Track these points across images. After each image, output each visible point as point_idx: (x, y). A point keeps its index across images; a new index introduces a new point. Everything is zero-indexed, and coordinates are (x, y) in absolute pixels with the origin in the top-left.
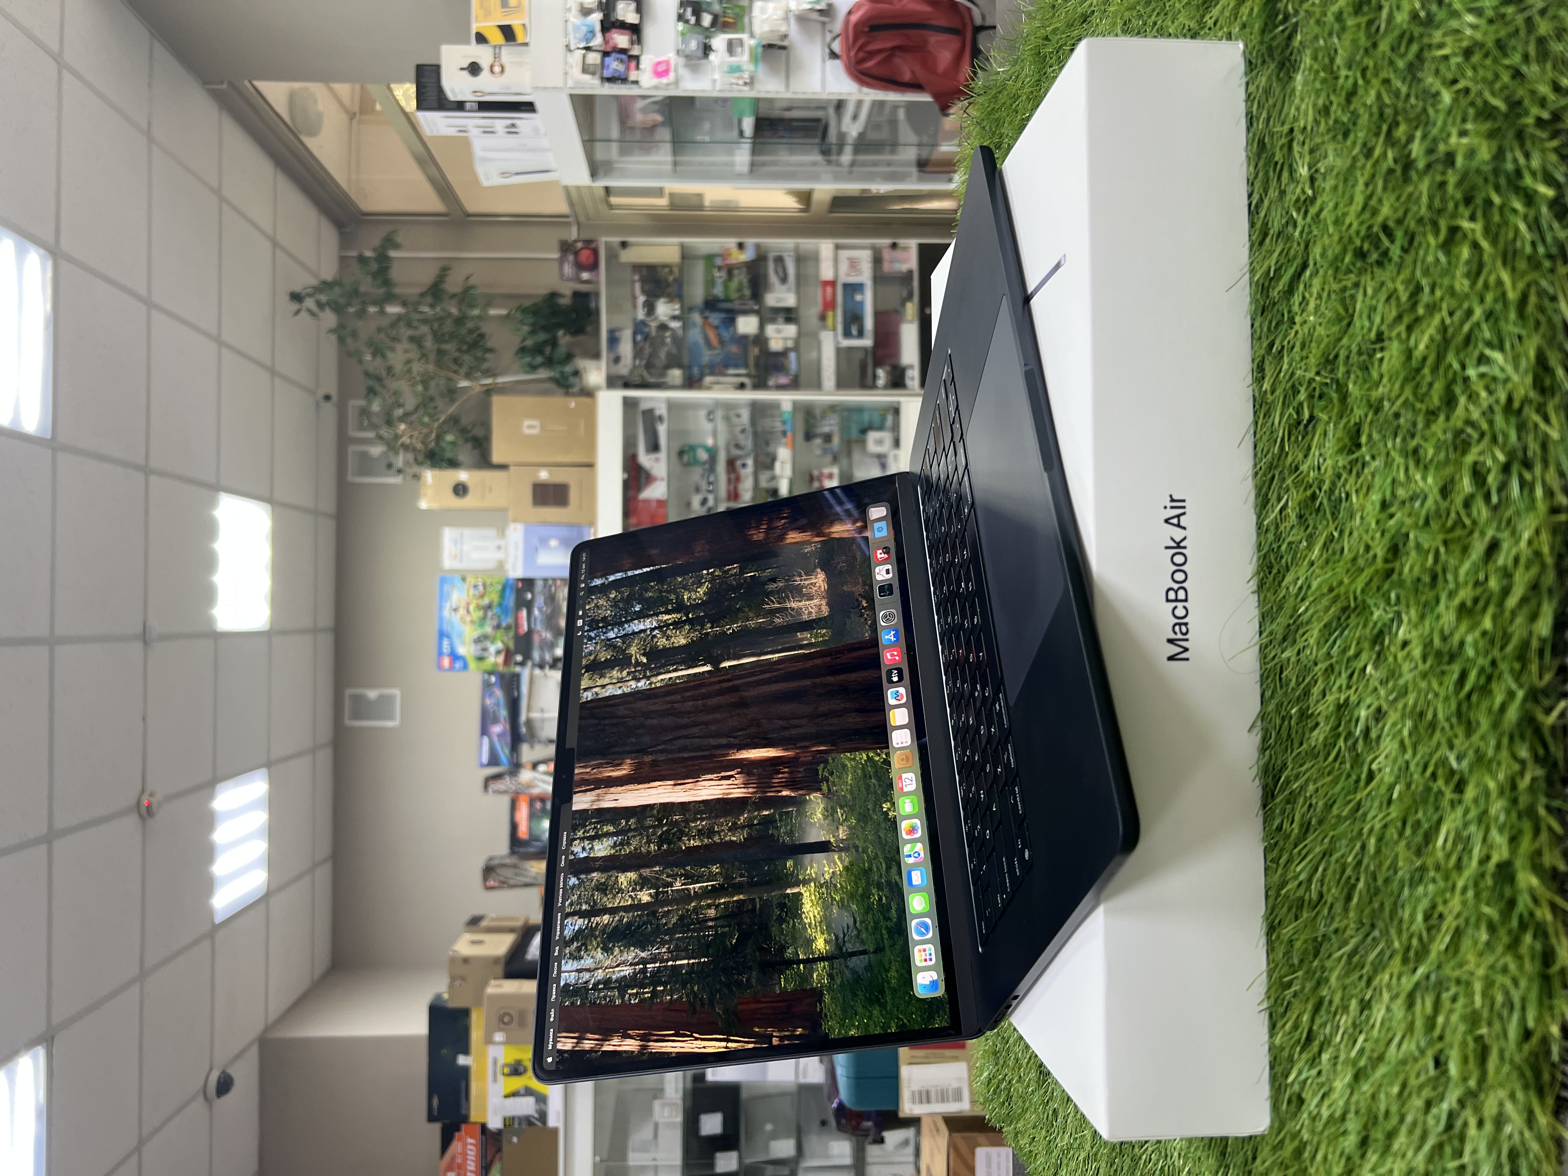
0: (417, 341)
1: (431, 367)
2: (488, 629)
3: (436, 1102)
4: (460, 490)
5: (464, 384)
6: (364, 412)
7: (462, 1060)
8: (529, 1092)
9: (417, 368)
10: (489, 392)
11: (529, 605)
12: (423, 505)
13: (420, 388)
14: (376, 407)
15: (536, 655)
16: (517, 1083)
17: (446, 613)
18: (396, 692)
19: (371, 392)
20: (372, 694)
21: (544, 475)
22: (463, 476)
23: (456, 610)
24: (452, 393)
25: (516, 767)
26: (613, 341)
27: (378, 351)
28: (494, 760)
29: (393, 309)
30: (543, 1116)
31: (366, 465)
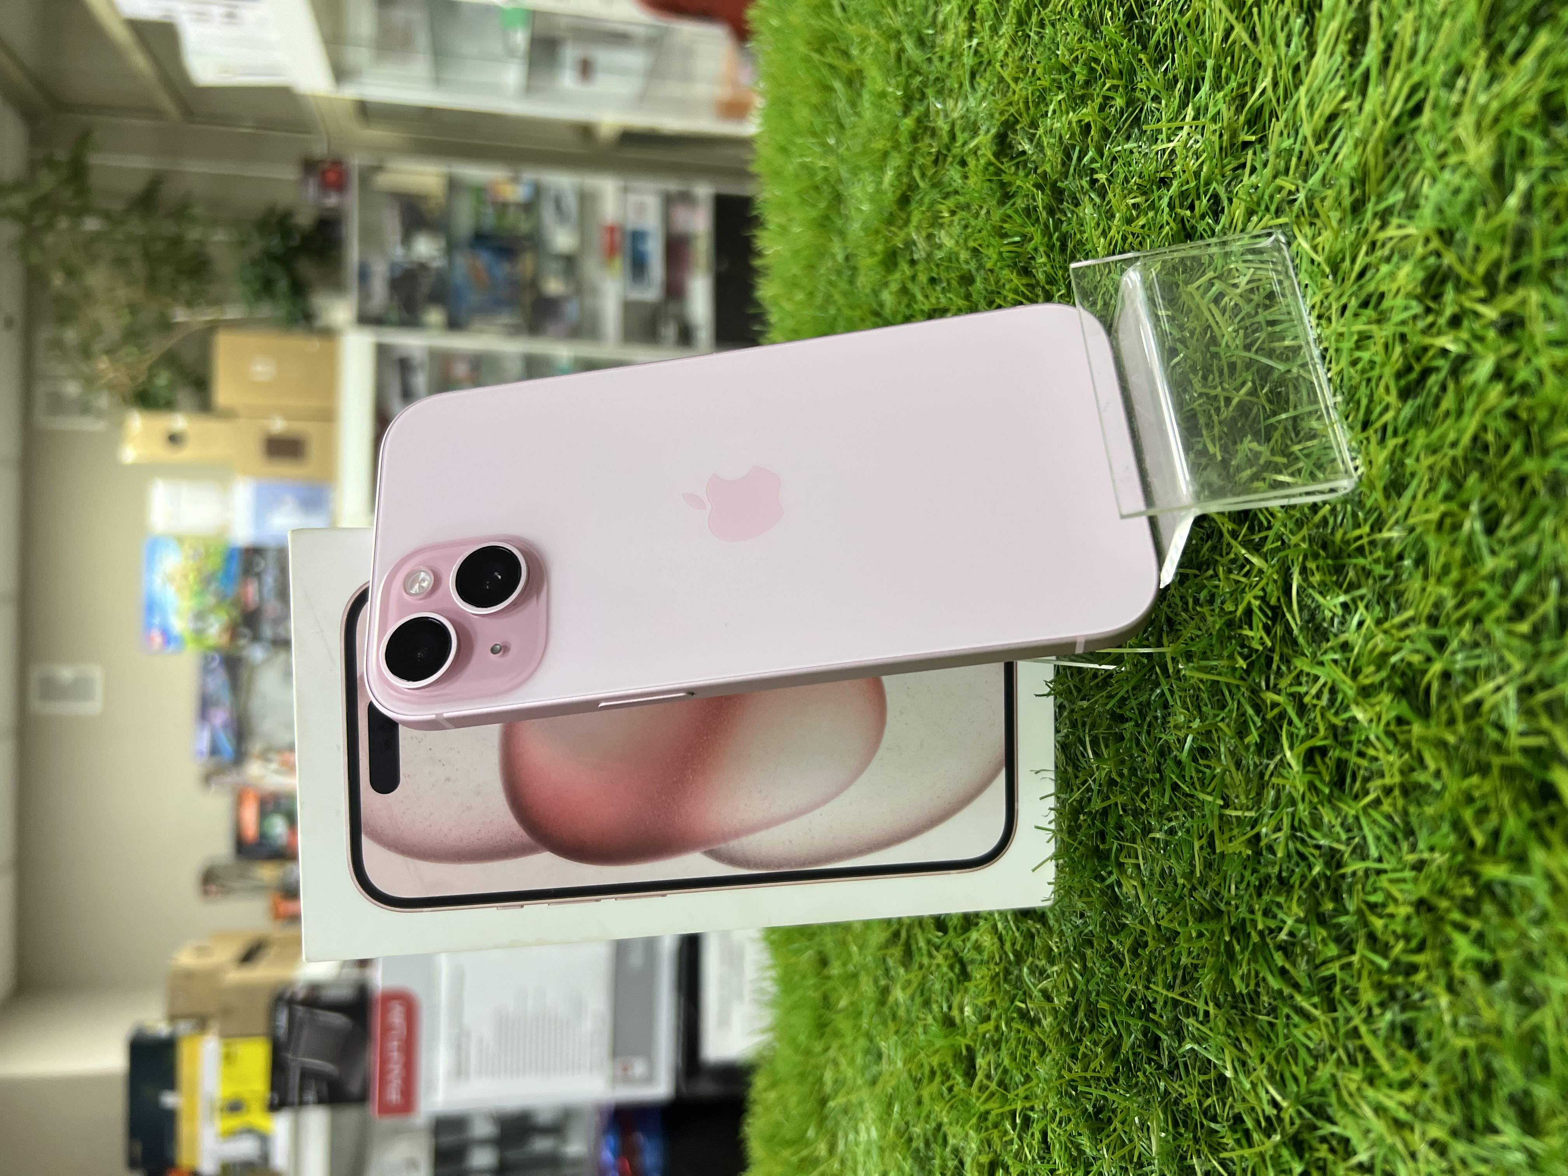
0: (121, 262)
1: (137, 294)
2: (210, 600)
3: (138, 1149)
4: (174, 439)
5: (180, 315)
6: (57, 344)
7: (169, 1100)
8: (249, 1131)
9: (122, 293)
10: (212, 328)
11: (259, 576)
12: (130, 454)
13: (126, 319)
14: (71, 335)
15: (267, 631)
16: (235, 1122)
17: (158, 580)
18: (96, 673)
19: (63, 320)
20: (66, 673)
21: (278, 426)
22: (179, 422)
23: (170, 579)
24: (166, 325)
25: (240, 757)
26: (364, 275)
27: (71, 273)
28: (214, 750)
29: (91, 224)
30: (265, 1157)
31: (58, 405)
